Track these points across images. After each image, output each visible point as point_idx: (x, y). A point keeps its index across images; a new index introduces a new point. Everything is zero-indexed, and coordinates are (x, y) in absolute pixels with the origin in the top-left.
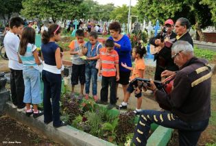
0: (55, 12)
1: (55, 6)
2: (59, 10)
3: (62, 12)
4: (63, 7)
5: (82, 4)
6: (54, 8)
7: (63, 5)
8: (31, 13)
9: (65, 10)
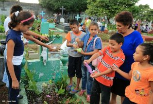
0: (110, 12)
1: (110, 8)
2: (113, 10)
3: (115, 13)
4: (117, 9)
5: (132, 7)
6: (109, 9)
7: (116, 7)
8: (92, 12)
9: (117, 11)
